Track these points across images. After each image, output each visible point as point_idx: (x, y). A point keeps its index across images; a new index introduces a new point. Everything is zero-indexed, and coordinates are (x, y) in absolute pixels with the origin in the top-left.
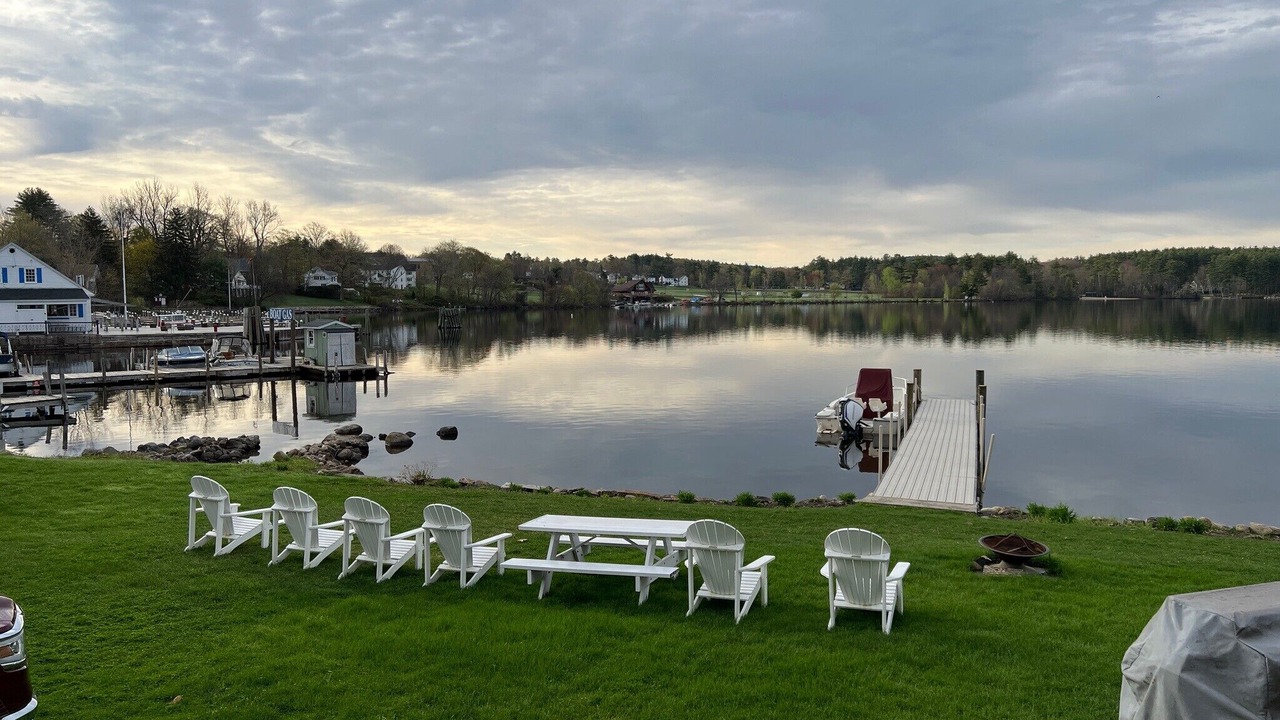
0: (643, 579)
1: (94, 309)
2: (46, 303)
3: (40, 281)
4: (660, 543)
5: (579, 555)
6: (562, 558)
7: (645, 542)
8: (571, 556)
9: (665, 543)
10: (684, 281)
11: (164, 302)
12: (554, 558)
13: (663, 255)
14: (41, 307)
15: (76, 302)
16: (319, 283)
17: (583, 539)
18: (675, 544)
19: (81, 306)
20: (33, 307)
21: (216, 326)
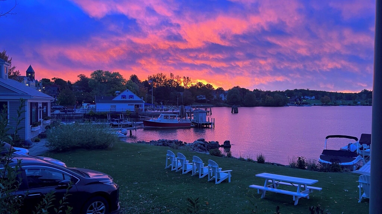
0: (296, 197)
1: (145, 106)
2: (134, 104)
3: (133, 98)
4: (302, 186)
5: (275, 187)
6: (269, 187)
7: (297, 185)
8: (272, 186)
9: (304, 186)
10: (313, 97)
11: (162, 104)
12: (266, 186)
13: (306, 89)
14: (133, 105)
15: (141, 104)
16: (200, 99)
17: (276, 182)
18: (308, 187)
19: (142, 105)
20: (131, 105)
21: (173, 110)
